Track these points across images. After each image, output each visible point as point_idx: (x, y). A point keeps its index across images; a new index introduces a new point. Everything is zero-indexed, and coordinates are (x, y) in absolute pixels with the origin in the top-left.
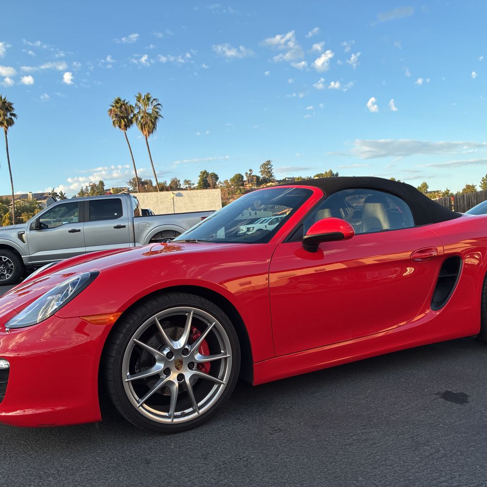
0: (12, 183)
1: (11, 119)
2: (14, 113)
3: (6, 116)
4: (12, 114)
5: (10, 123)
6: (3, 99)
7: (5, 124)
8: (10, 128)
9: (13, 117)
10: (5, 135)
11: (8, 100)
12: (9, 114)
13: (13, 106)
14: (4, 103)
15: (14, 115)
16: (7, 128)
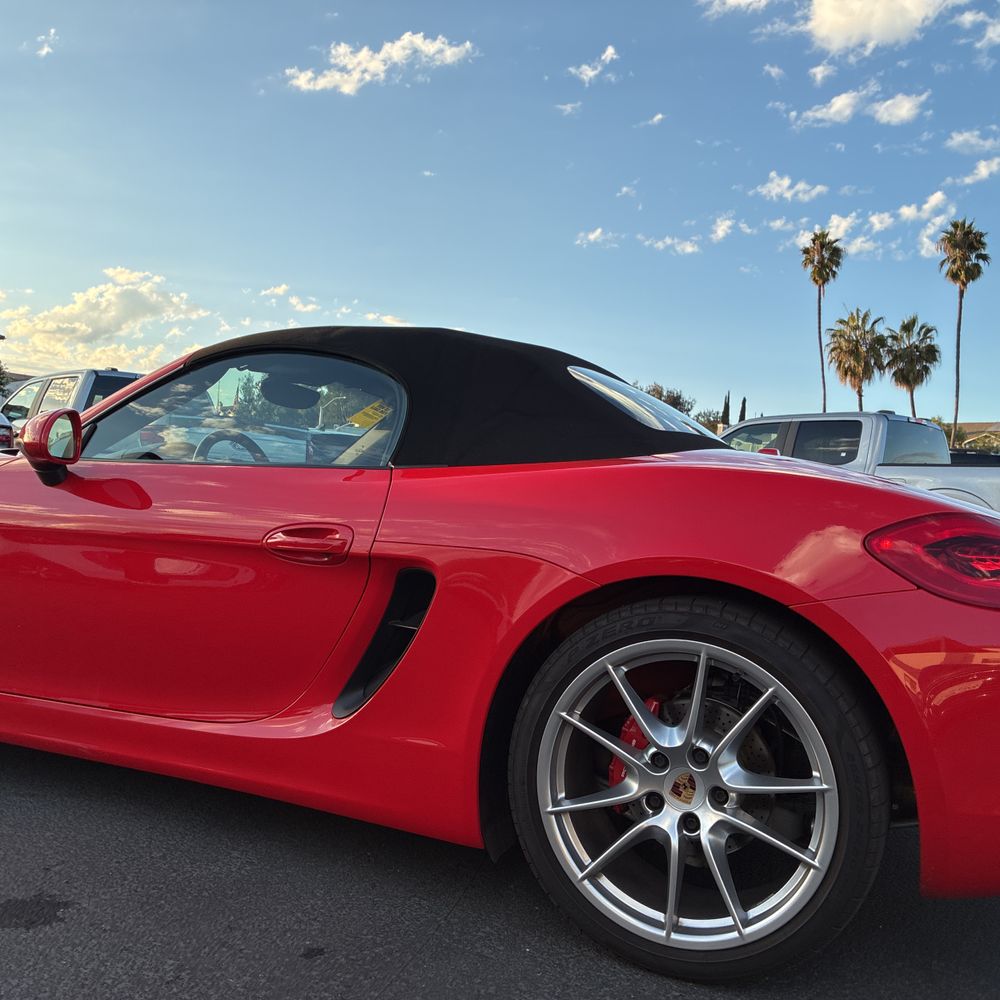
0: (957, 396)
1: (977, 266)
2: (983, 252)
3: (969, 259)
4: (979, 257)
5: (973, 273)
6: (966, 226)
7: (963, 277)
8: (971, 284)
9: (981, 263)
10: (958, 300)
11: (976, 228)
12: (973, 256)
13: (985, 239)
14: (970, 232)
15: (985, 258)
16: (964, 284)
